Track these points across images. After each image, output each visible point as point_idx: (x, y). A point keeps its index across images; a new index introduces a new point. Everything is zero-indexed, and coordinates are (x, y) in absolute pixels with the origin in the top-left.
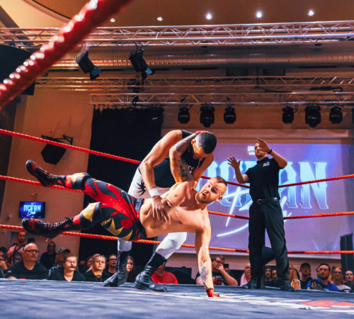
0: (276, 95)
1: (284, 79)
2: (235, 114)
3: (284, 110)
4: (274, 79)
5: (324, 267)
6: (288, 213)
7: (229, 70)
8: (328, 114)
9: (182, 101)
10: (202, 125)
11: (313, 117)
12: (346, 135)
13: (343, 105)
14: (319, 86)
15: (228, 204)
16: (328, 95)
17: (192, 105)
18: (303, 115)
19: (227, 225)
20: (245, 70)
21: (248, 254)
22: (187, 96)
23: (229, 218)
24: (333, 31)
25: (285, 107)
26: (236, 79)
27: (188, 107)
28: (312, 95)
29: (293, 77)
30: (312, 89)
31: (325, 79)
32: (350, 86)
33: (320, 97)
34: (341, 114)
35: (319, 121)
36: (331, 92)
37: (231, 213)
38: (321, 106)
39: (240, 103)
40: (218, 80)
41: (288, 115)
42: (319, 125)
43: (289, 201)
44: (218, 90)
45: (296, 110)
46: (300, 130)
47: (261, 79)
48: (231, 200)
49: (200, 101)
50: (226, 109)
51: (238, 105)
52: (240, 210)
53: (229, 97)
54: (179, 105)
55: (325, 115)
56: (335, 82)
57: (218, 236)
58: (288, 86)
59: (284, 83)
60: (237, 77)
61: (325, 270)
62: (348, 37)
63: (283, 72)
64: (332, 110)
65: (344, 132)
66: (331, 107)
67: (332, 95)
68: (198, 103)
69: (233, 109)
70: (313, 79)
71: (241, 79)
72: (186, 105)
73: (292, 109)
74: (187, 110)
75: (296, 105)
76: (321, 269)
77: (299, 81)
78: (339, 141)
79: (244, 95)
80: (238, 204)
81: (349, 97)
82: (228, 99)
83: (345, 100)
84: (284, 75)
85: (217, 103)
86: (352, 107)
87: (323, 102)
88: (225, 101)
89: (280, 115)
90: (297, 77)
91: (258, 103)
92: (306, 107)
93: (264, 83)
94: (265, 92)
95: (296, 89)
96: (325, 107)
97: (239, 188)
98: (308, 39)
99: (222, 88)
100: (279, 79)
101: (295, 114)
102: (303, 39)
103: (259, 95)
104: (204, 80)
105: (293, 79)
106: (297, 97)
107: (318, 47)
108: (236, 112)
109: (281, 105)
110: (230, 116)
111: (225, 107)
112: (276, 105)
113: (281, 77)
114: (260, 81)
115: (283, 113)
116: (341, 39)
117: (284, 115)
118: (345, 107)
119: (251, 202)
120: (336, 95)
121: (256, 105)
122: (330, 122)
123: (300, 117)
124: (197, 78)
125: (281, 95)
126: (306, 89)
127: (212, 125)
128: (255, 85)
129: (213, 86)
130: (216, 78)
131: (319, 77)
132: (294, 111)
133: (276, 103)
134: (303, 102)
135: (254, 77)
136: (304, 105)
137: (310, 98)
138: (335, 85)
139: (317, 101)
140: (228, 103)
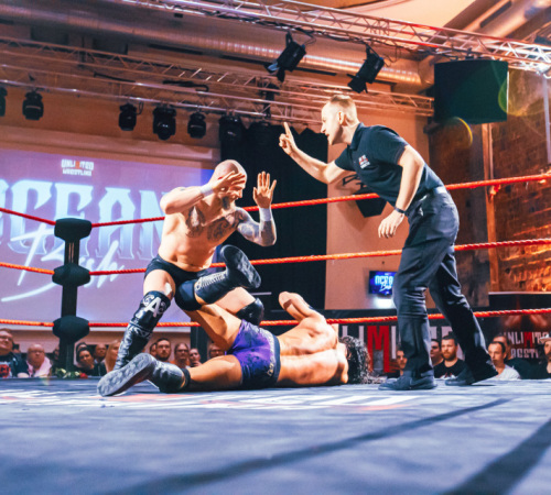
0: (110, 84)
1: (125, 59)
2: (41, 106)
3: (121, 108)
4: (109, 57)
5: (164, 342)
6: (119, 266)
7: (37, 31)
8: (186, 122)
11: (164, 125)
12: (208, 156)
13: (208, 112)
14: (181, 76)
15: (23, 249)
16: (187, 94)
18: (150, 119)
19: (19, 283)
20: (65, 35)
21: (51, 329)
23: (24, 272)
25: (124, 103)
26: (47, 48)
28: (165, 90)
29: (137, 59)
30: (166, 82)
31: (184, 70)
32: (219, 86)
33: (176, 96)
34: (204, 125)
35: (172, 130)
36: (192, 90)
37: (27, 265)
38: (178, 111)
39: (52, 88)
40: (14, 44)
41: (128, 117)
42: (172, 137)
43: (122, 248)
44: (13, 61)
45: (141, 111)
46: (144, 142)
47: (89, 55)
48: (28, 243)
50: (28, 95)
51: (48, 91)
52: (43, 259)
53: (33, 76)
55: (182, 123)
56: (198, 76)
57: (4, 300)
58: (131, 71)
59: (123, 66)
60: (50, 45)
61: (167, 346)
62: (218, 12)
63: (123, 49)
64: (192, 117)
65: (206, 152)
66: (191, 113)
67: (193, 95)
69: (40, 97)
70: (168, 66)
71: (56, 49)
73: (135, 109)
75: (141, 103)
76: (162, 346)
77: (147, 66)
78: (199, 164)
79: (59, 76)
80: (40, 249)
81: (217, 102)
82: (32, 79)
83: (210, 105)
84: (125, 53)
85: (11, 82)
86: (219, 116)
87: (180, 104)
88: (26, 82)
89: (116, 116)
90: (145, 60)
91: (82, 92)
92: (154, 107)
93: (93, 62)
94: (94, 76)
95: (142, 79)
96: (184, 112)
97: (43, 225)
98: (161, 3)
99: (23, 58)
100: (117, 59)
101: (138, 117)
102: (153, 1)
103: (83, 80)
105: (139, 62)
106: (143, 91)
107: (178, 19)
108: (43, 100)
109: (118, 100)
110: (34, 108)
111: (26, 92)
112: (111, 99)
113: (120, 56)
114: (86, 57)
115: (119, 112)
116: (208, 13)
117: (121, 117)
118: (210, 115)
119: (63, 246)
120: (200, 95)
121: (79, 95)
122: (188, 135)
123: (145, 121)
125: (118, 85)
126: (157, 81)
128: (77, 63)
129: (6, 52)
130: (13, 39)
131: (177, 65)
132: (138, 112)
133: (111, 96)
134: (152, 100)
135: (77, 49)
136: (153, 104)
137: (162, 94)
138: (198, 81)
139: (172, 100)
140: (31, 85)
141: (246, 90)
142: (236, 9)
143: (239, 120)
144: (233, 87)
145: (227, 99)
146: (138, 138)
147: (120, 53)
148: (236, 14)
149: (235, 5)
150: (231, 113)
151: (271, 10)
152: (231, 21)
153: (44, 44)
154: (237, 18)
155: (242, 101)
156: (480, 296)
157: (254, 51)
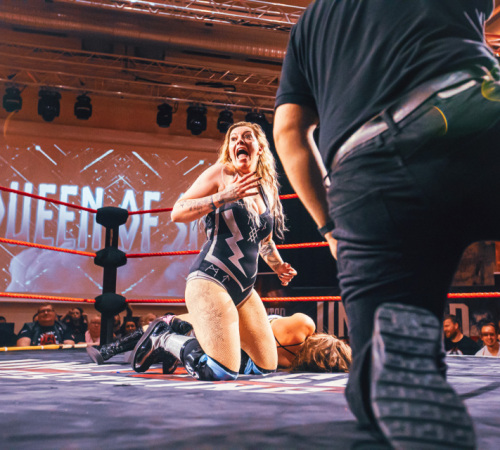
0: (150, 86)
1: (163, 65)
2: (90, 107)
3: (159, 107)
4: (149, 63)
7: (87, 42)
8: (216, 119)
9: (10, 77)
10: (40, 117)
11: (196, 122)
13: (235, 109)
14: (207, 80)
16: (217, 94)
17: (25, 86)
18: (185, 117)
20: (110, 45)
22: (18, 71)
24: (224, 9)
25: (161, 104)
26: (94, 56)
27: (20, 89)
28: (197, 91)
29: (173, 64)
30: (199, 84)
31: (214, 72)
32: (245, 86)
33: (208, 96)
35: (203, 126)
36: (222, 90)
38: (209, 109)
39: (99, 91)
40: (67, 54)
41: (165, 115)
42: (203, 133)
44: (67, 68)
45: (176, 109)
46: (179, 137)
47: (131, 61)
49: (39, 81)
50: (78, 98)
51: (96, 94)
53: (83, 81)
54: (6, 84)
55: (212, 120)
56: (227, 78)
58: (167, 75)
59: (161, 70)
60: (97, 54)
62: (243, 21)
63: (161, 55)
64: (222, 114)
66: (220, 111)
67: (222, 94)
68: (36, 84)
69: (89, 100)
70: (200, 70)
71: (102, 57)
72: (17, 85)
73: (170, 108)
74: (18, 92)
75: (176, 102)
77: (181, 70)
79: (105, 81)
81: (244, 100)
82: (82, 84)
83: (237, 103)
84: (163, 59)
85: (64, 87)
86: (246, 113)
87: (211, 103)
88: (77, 87)
89: (154, 114)
90: (180, 65)
91: (125, 94)
92: (188, 106)
93: (134, 67)
94: (136, 80)
95: (177, 81)
96: (214, 110)
98: (192, 14)
99: (74, 66)
100: (155, 64)
101: (174, 115)
102: (185, 12)
103: (126, 84)
104: (47, 51)
105: (174, 66)
106: (178, 92)
107: (206, 27)
108: (91, 103)
109: (156, 100)
110: (83, 110)
111: (77, 95)
112: (150, 100)
113: (158, 61)
114: (129, 63)
115: (157, 111)
116: (234, 21)
117: (159, 115)
118: (238, 112)
120: (227, 94)
121: (123, 97)
122: (218, 131)
123: (180, 119)
124: (36, 46)
125: (156, 87)
126: (191, 83)
127: (56, 119)
128: (121, 68)
129: (60, 61)
130: (65, 50)
131: (208, 68)
132: (173, 110)
133: (150, 97)
134: (186, 100)
135: (121, 56)
136: (187, 103)
137: (195, 95)
138: (226, 82)
139: (203, 100)
140: (82, 89)
141: (270, 88)
142: (259, 17)
143: (264, 116)
144: (258, 87)
145: (252, 98)
146: (174, 134)
147: (158, 59)
148: (259, 21)
149: (259, 14)
150: (256, 110)
151: (289, 17)
152: (254, 28)
153: (93, 53)
154: (260, 26)
155: (265, 99)
156: (486, 276)
157: (276, 54)
